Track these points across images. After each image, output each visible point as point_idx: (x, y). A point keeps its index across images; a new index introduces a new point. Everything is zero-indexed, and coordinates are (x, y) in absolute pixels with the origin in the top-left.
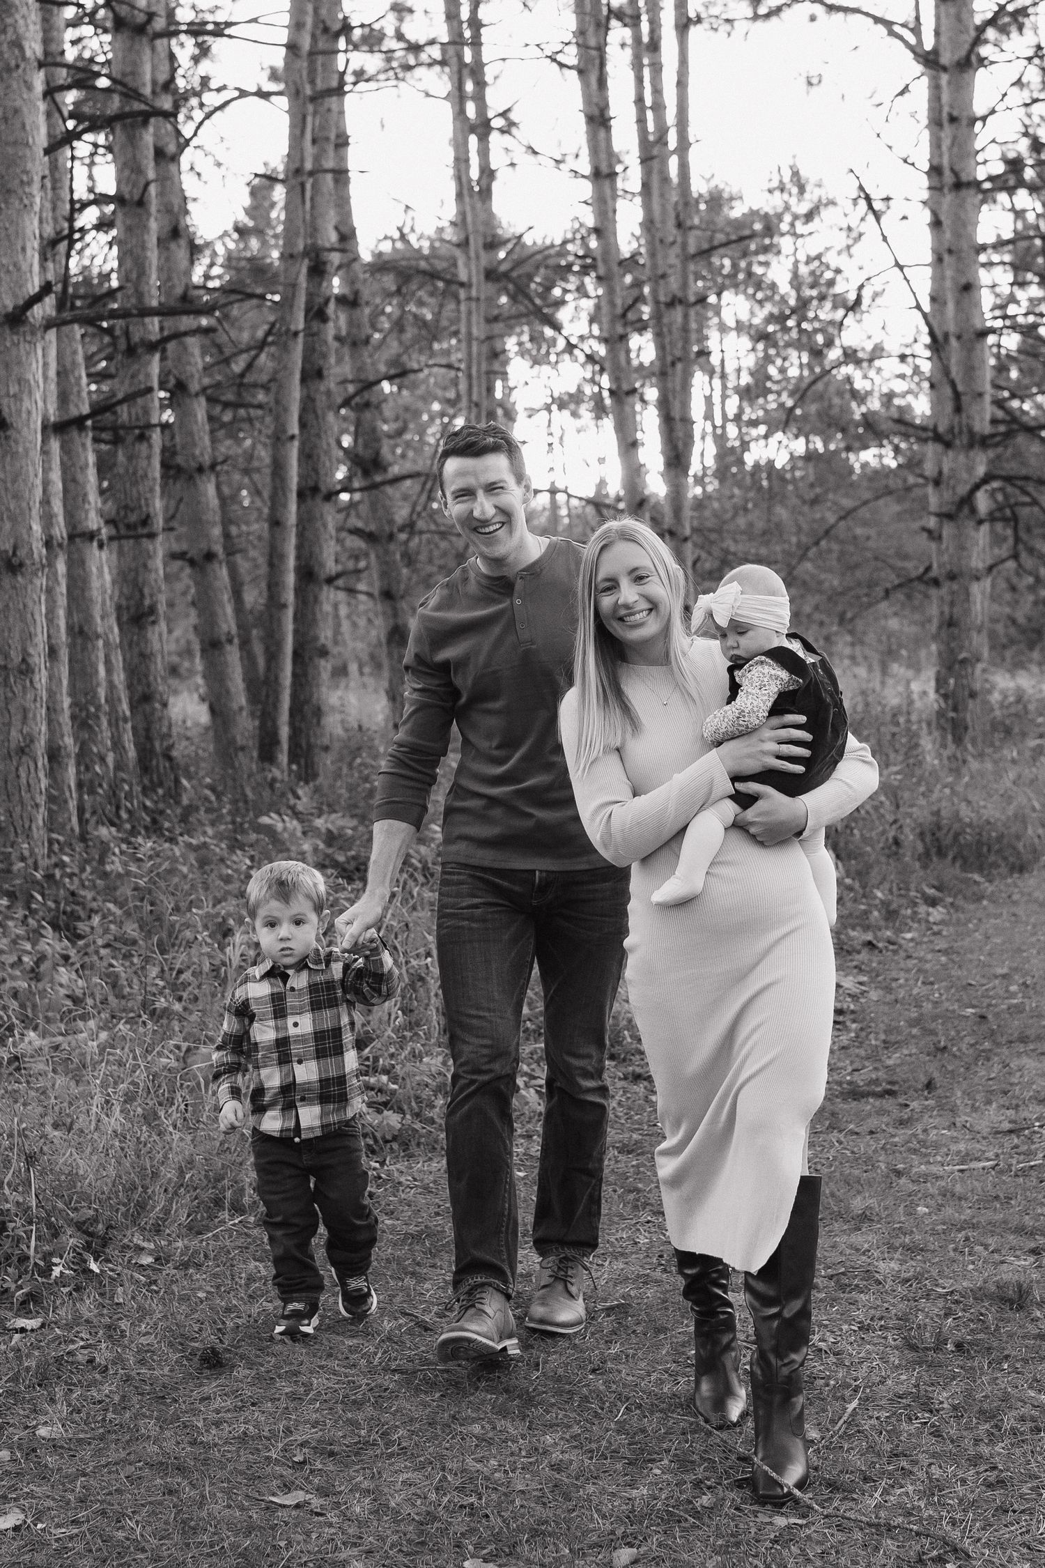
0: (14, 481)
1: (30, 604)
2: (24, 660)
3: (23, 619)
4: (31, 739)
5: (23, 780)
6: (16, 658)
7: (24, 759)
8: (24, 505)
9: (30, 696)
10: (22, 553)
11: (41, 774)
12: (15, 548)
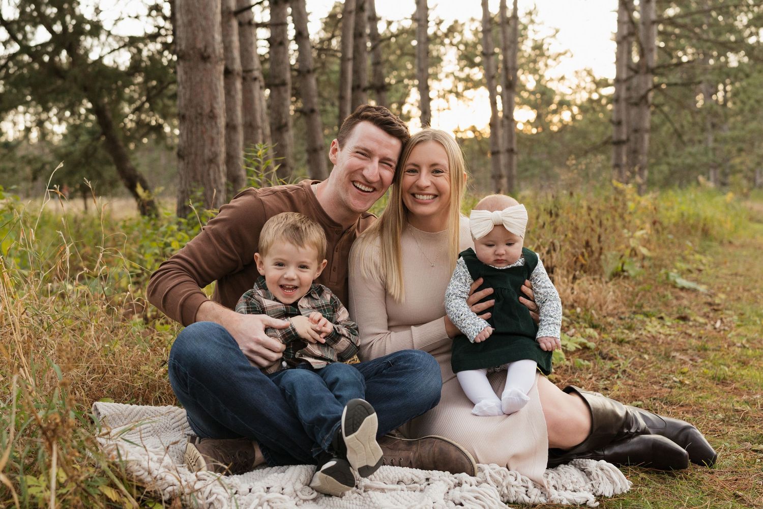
0: (204, 9)
1: (214, 79)
2: (211, 111)
3: (210, 88)
4: (216, 155)
5: (212, 177)
6: (207, 109)
7: (213, 165)
8: (210, 23)
9: (215, 131)
10: (210, 50)
11: (222, 175)
12: (206, 47)
